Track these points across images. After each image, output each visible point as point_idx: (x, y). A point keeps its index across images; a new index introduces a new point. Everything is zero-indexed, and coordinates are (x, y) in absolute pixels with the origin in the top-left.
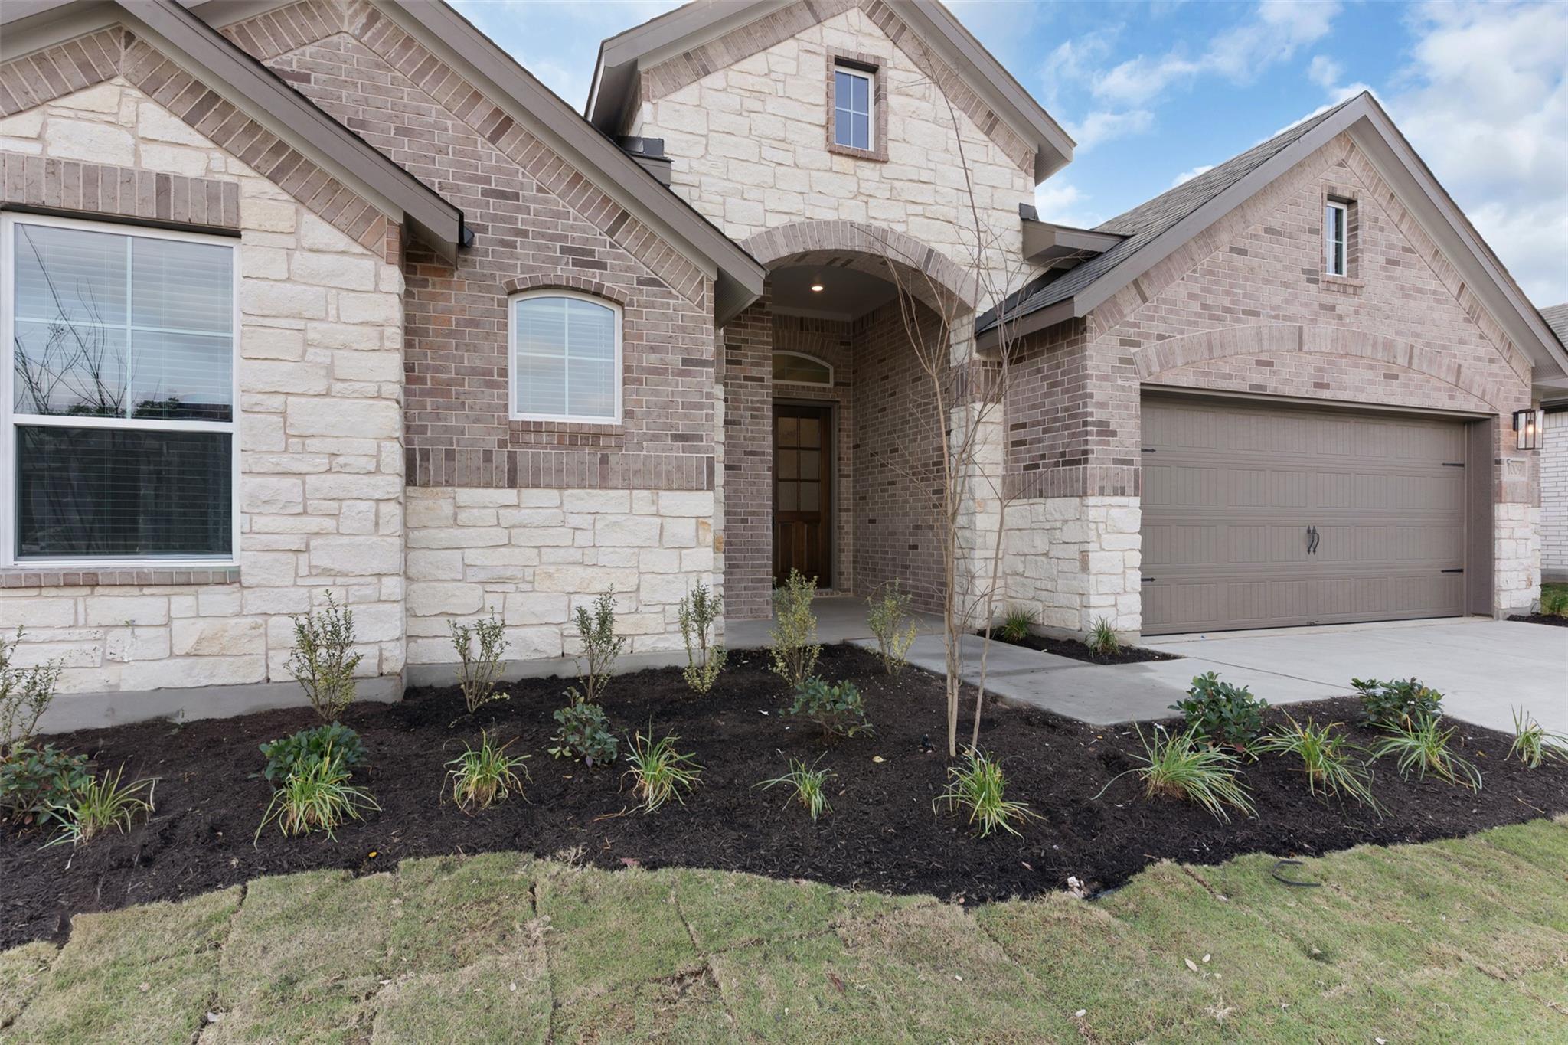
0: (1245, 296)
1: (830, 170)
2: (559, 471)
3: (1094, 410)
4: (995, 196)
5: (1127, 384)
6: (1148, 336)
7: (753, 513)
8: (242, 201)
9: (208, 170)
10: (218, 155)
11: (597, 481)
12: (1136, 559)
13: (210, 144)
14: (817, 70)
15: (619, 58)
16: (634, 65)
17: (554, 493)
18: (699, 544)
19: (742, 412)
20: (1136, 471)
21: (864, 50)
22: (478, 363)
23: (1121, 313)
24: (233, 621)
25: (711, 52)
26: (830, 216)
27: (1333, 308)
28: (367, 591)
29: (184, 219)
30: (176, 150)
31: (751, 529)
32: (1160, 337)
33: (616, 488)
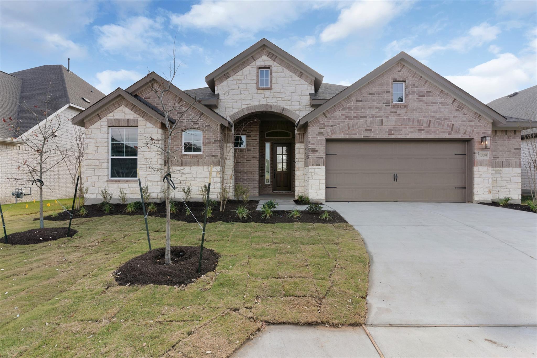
0: (361, 113)
1: (258, 93)
2: (190, 163)
3: (311, 145)
4: (302, 92)
5: (321, 138)
6: (328, 126)
7: (254, 171)
8: (138, 122)
9: (134, 117)
10: (135, 115)
11: (197, 165)
12: (324, 181)
13: (134, 113)
14: (254, 71)
15: (210, 78)
16: (213, 79)
17: (189, 167)
18: (217, 177)
19: (251, 148)
20: (324, 160)
21: (266, 64)
22: (177, 144)
23: (319, 121)
24: (137, 188)
25: (230, 73)
26: (257, 104)
27: (396, 112)
28: (155, 184)
29: (131, 125)
30: (130, 115)
31: (253, 175)
32: (332, 126)
33: (201, 166)
